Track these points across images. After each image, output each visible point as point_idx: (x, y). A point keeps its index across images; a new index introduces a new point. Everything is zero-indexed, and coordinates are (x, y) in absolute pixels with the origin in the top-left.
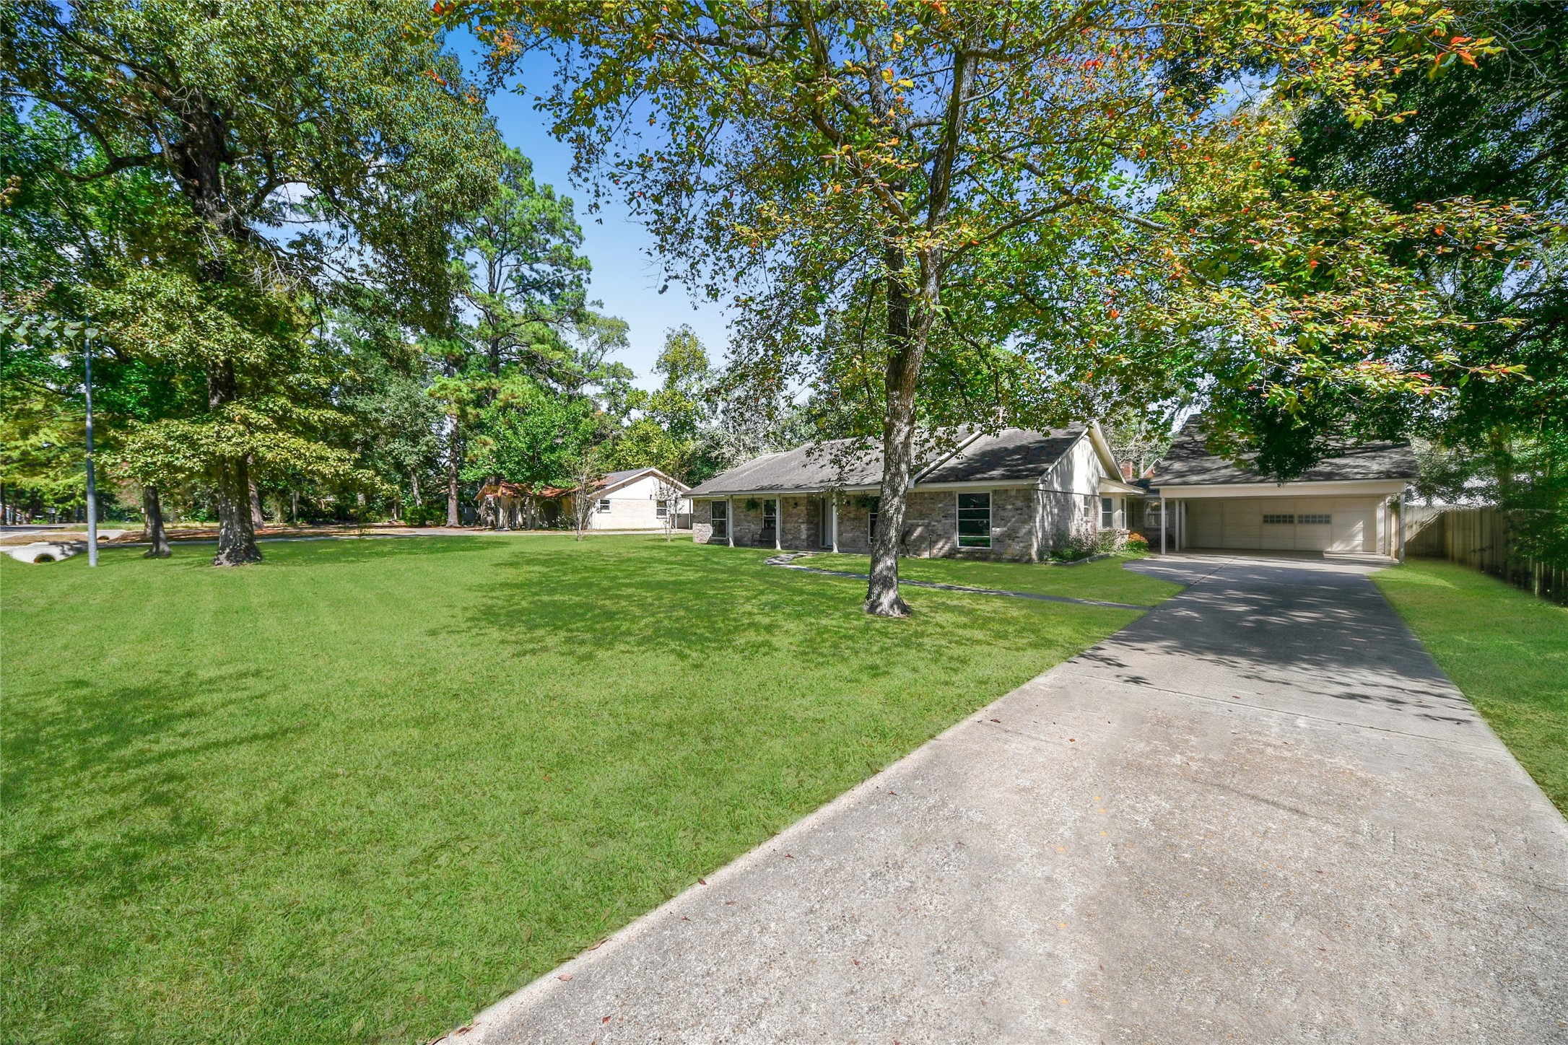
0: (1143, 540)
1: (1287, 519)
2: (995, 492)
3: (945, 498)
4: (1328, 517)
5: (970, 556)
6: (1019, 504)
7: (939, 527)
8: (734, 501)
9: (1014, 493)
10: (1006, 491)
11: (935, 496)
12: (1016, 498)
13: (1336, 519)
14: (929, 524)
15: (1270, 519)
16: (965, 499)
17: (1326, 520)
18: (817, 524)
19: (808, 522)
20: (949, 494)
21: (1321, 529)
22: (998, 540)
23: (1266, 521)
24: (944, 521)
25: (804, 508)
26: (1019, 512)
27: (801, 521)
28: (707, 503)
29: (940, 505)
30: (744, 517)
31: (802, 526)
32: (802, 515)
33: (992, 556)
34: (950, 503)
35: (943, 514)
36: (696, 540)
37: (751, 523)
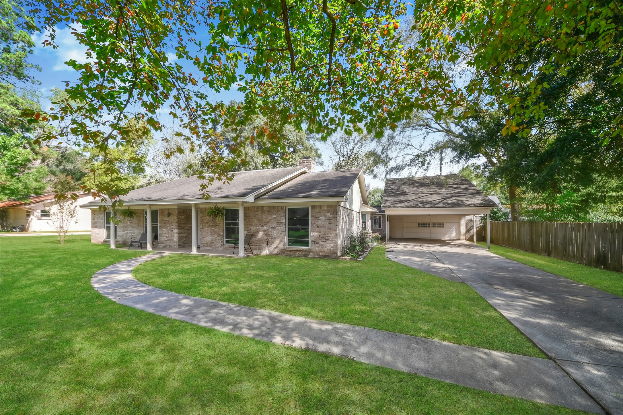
0: (379, 236)
1: (427, 225)
2: (313, 207)
4: (443, 224)
6: (329, 215)
7: (274, 232)
9: (325, 208)
10: (320, 207)
11: (272, 209)
12: (328, 211)
13: (445, 226)
14: (267, 230)
15: (421, 225)
16: (292, 212)
17: (441, 225)
19: (179, 227)
20: (281, 208)
21: (440, 230)
22: (315, 242)
23: (419, 226)
24: (277, 228)
25: (175, 217)
26: (329, 222)
27: (173, 227)
28: (102, 212)
29: (274, 216)
30: (129, 224)
31: (174, 231)
32: (174, 222)
33: (311, 253)
34: (282, 215)
35: (277, 223)
36: (94, 241)
37: (135, 229)
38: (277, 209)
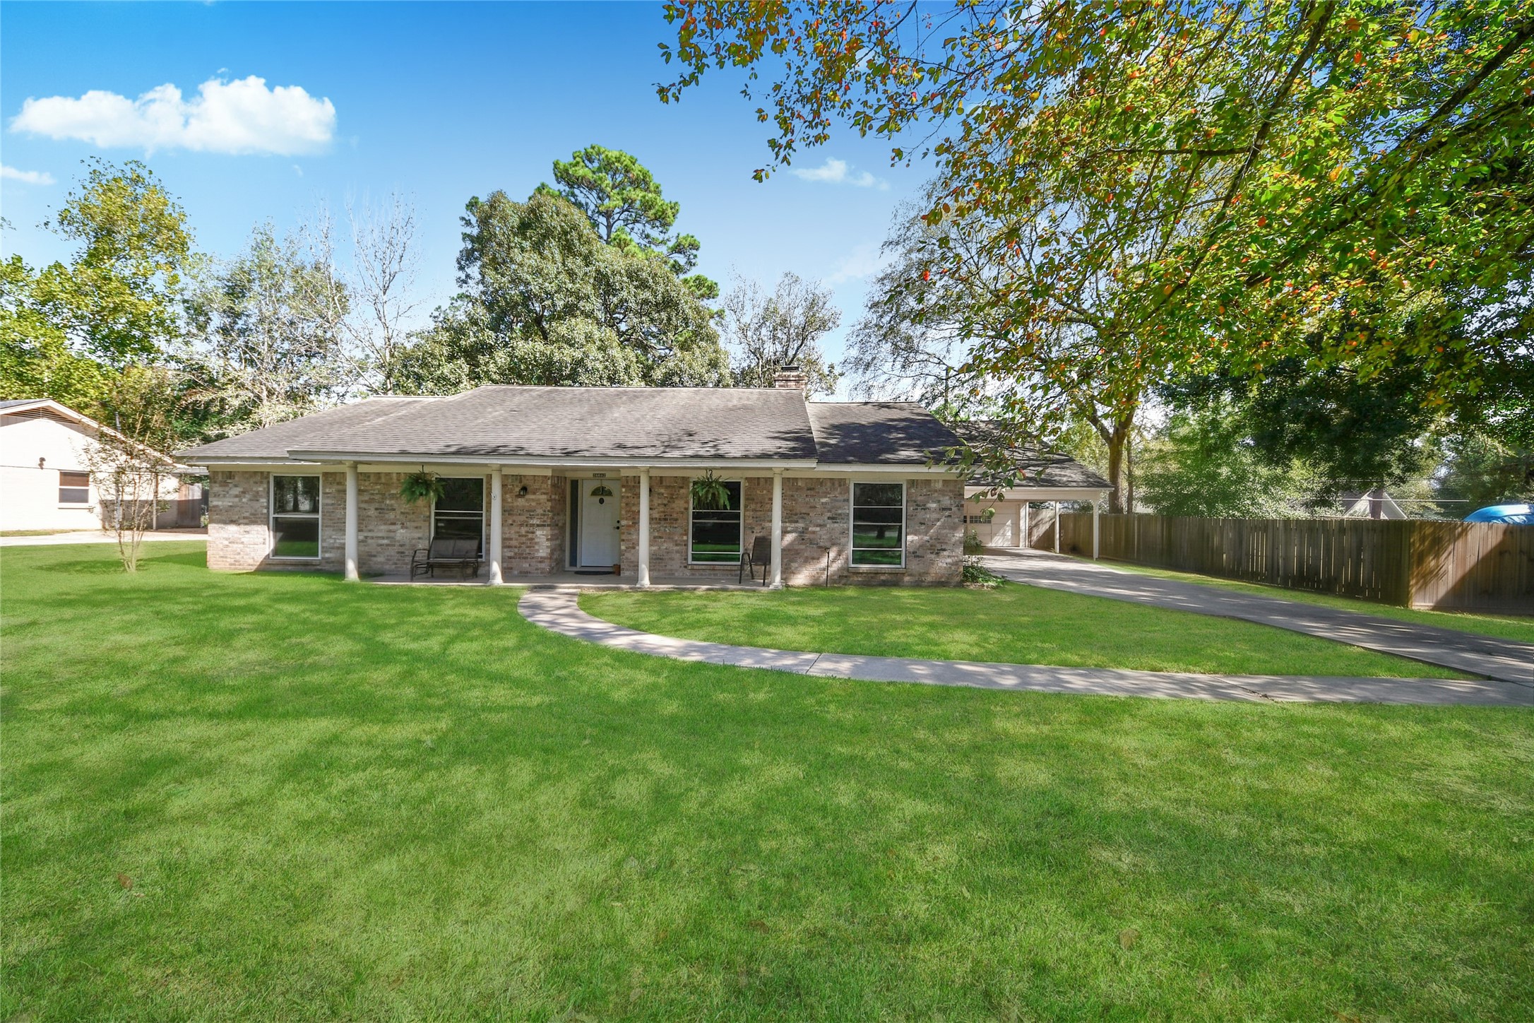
2: (912, 483)
3: (833, 488)
5: (870, 582)
6: (946, 501)
7: (822, 535)
8: (361, 478)
9: (939, 486)
10: (928, 482)
11: (816, 486)
12: (942, 492)
14: (805, 530)
16: (867, 493)
18: (563, 528)
20: (841, 483)
22: (915, 554)
24: (830, 525)
25: (544, 497)
26: (947, 513)
27: (535, 521)
28: (258, 478)
29: (824, 500)
30: (376, 513)
31: (538, 533)
32: (540, 511)
33: (907, 579)
34: (840, 498)
35: (829, 514)
36: (218, 563)
37: (399, 526)
38: (829, 484)
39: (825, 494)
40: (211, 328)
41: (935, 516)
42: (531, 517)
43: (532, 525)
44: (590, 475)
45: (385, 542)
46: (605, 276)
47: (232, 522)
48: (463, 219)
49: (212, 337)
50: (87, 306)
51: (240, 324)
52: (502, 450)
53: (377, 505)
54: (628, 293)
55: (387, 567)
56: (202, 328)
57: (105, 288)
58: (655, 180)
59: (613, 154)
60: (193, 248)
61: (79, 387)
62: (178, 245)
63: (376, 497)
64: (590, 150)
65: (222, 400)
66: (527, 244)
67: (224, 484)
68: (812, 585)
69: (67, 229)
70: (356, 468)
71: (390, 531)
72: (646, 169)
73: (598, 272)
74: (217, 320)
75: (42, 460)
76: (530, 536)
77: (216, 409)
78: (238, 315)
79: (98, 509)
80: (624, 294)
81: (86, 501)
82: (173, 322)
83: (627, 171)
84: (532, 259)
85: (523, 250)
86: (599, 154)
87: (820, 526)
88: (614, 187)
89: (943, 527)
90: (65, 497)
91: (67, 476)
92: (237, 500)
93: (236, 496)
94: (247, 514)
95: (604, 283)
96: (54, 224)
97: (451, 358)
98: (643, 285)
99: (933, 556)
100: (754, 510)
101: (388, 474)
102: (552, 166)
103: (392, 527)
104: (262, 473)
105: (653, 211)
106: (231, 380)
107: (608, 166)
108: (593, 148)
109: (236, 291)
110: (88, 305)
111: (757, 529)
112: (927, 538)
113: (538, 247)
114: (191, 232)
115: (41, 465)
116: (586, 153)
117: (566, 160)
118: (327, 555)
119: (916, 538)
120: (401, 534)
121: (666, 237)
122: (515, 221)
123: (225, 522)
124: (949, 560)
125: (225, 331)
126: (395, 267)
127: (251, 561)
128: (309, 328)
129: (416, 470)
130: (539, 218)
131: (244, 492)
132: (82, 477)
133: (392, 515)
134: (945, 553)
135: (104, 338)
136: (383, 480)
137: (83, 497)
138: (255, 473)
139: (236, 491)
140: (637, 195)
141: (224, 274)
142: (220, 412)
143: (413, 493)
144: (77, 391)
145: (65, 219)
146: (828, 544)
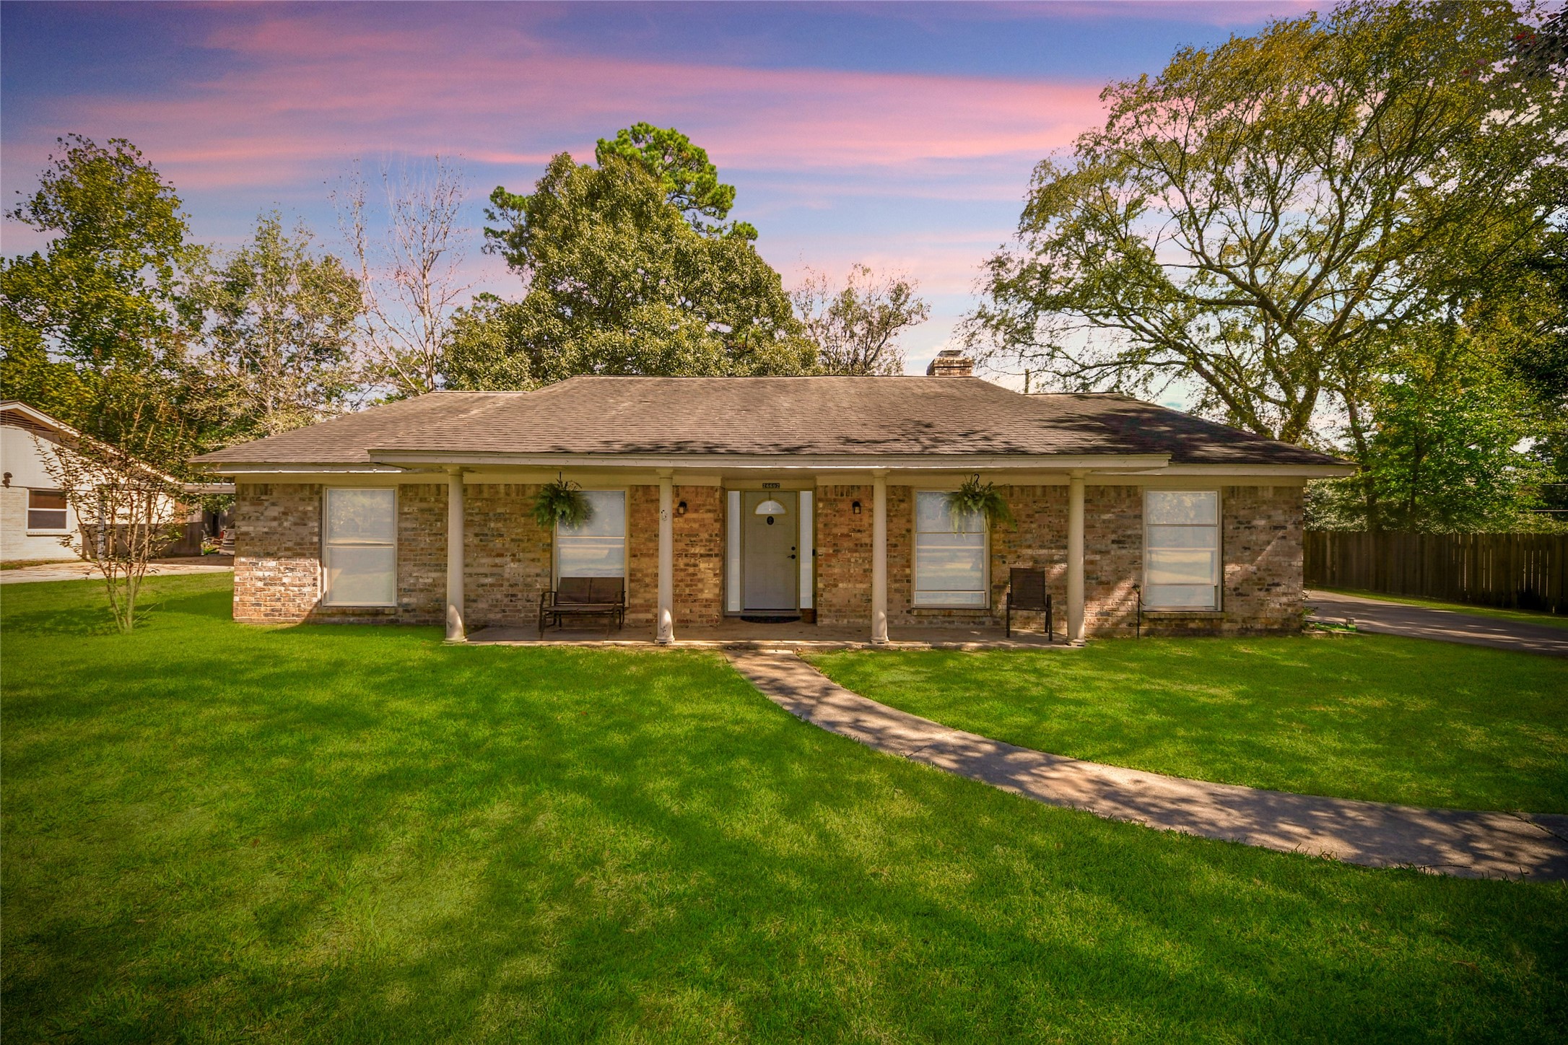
2: (1232, 492)
3: (1118, 499)
5: (1174, 632)
6: (1279, 516)
7: (1104, 565)
8: (466, 491)
9: (1269, 494)
10: (1254, 490)
12: (1273, 504)
20: (1130, 491)
22: (1237, 592)
24: (1115, 551)
25: (711, 515)
26: (1280, 533)
27: (697, 550)
28: (307, 493)
29: (1106, 517)
30: (476, 541)
31: (702, 566)
32: (705, 536)
33: (1226, 626)
34: (1130, 513)
35: (1114, 537)
36: (249, 612)
37: (508, 559)
38: (1113, 494)
39: (1108, 509)
40: (207, 327)
41: (1263, 537)
42: (693, 544)
43: (694, 555)
44: (759, 485)
45: (489, 580)
46: (685, 255)
47: (269, 555)
48: (487, 211)
49: (207, 340)
50: (65, 302)
51: (240, 324)
52: (690, 447)
53: (477, 530)
54: (712, 275)
55: (492, 616)
56: (196, 327)
57: (88, 282)
58: (712, 159)
59: (665, 131)
60: (187, 240)
61: (55, 393)
62: (169, 235)
63: (477, 518)
64: (637, 128)
65: (221, 408)
66: (597, 216)
67: (257, 502)
68: (1094, 635)
69: (42, 217)
70: (461, 476)
71: (496, 565)
72: (702, 147)
73: (678, 249)
74: (212, 319)
75: (8, 476)
76: (691, 570)
77: (215, 419)
78: (238, 313)
79: (78, 539)
80: (707, 276)
81: (64, 526)
82: (164, 321)
83: (680, 150)
84: (604, 233)
85: (593, 222)
86: (647, 132)
87: (1101, 552)
88: (666, 169)
89: (1275, 553)
90: (36, 521)
91: (38, 496)
92: (275, 524)
93: (275, 519)
94: (290, 544)
95: (684, 263)
96: (26, 213)
97: (510, 351)
98: (729, 267)
99: (1262, 594)
100: (1006, 532)
101: (492, 486)
102: (596, 146)
103: (498, 560)
104: (312, 486)
105: (709, 195)
106: (232, 386)
107: (660, 144)
108: (640, 125)
109: (238, 284)
110: (68, 299)
111: (1011, 558)
112: (1252, 568)
113: (612, 217)
114: (186, 220)
115: (6, 483)
116: (634, 131)
117: (610, 139)
118: (405, 600)
119: (1237, 568)
120: (512, 568)
121: (722, 223)
122: (582, 191)
123: (257, 555)
124: (1284, 600)
125: (222, 331)
126: (437, 246)
127: (294, 610)
128: (320, 329)
129: (553, 479)
130: (609, 187)
131: (285, 513)
132: (58, 497)
133: (498, 543)
134: (1279, 589)
135: (86, 339)
136: (486, 495)
137: (60, 521)
138: (302, 486)
139: (274, 512)
140: (692, 176)
141: (223, 268)
142: (218, 423)
143: (553, 512)
144: (53, 399)
145: (39, 207)
146: (1112, 578)
